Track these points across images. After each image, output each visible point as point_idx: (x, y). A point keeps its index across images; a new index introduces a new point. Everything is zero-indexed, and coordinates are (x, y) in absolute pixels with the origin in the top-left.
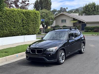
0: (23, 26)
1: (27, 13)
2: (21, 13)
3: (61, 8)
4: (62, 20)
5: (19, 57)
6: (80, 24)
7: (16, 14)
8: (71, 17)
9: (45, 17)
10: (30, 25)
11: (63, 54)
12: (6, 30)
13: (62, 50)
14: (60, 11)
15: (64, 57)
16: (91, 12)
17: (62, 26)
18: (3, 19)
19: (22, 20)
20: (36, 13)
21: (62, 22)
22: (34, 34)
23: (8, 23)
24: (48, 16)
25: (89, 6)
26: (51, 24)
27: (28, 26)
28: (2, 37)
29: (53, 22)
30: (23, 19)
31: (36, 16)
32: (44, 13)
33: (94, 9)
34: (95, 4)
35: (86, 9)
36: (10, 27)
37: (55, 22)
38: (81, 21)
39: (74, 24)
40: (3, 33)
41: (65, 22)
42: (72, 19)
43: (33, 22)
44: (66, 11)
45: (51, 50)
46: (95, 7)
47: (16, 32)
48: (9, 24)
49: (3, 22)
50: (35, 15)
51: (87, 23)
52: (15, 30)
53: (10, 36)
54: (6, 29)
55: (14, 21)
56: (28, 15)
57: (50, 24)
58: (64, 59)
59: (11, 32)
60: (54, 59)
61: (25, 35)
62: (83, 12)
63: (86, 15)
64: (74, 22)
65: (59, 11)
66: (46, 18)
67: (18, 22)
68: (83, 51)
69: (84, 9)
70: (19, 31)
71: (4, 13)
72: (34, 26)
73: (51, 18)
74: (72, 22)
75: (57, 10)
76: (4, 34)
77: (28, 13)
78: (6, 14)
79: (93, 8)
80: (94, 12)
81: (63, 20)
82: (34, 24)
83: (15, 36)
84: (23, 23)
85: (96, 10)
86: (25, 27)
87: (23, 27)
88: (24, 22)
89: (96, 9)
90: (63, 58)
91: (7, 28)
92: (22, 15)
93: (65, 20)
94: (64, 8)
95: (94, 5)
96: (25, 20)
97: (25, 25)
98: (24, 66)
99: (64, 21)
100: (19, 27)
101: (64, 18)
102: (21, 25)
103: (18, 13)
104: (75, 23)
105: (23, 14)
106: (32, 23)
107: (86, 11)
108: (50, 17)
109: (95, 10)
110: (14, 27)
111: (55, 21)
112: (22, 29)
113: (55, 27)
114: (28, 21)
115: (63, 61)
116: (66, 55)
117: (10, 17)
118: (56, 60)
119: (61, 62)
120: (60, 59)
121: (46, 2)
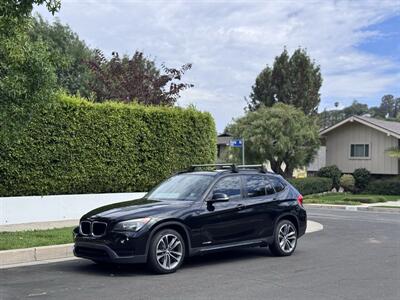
0: (143, 161)
1: (158, 119)
2: (137, 116)
3: (388, 98)
4: (353, 146)
7: (116, 121)
8: (389, 134)
9: (281, 134)
10: (168, 159)
12: (81, 172)
13: (170, 230)
15: (180, 254)
17: (352, 171)
18: (71, 135)
19: (140, 141)
20: (192, 119)
21: (352, 155)
23: (87, 148)
24: (292, 131)
27: (161, 161)
28: (67, 193)
29: (316, 153)
30: (142, 138)
31: (194, 126)
32: (277, 116)
36: (93, 161)
37: (322, 151)
40: (69, 180)
41: (367, 155)
42: (396, 145)
43: (180, 149)
47: (113, 180)
48: (89, 153)
49: (69, 146)
50: (191, 123)
52: (111, 171)
53: (93, 192)
54: (78, 168)
55: (110, 142)
56: (161, 123)
57: (301, 161)
58: (179, 259)
59: (97, 177)
65: (375, 109)
66: (284, 139)
67: (124, 147)
70: (126, 177)
71: (74, 115)
73: (304, 136)
74: (395, 155)
75: (369, 107)
76: (72, 185)
77: (162, 117)
78: (83, 121)
81: (357, 145)
82: (182, 153)
84: (141, 150)
86: (148, 163)
87: (140, 165)
88: (145, 147)
91: (83, 163)
92: (140, 122)
93: (367, 146)
96: (149, 142)
97: (149, 159)
99: (359, 148)
100: (124, 163)
101: (360, 139)
102: (133, 157)
103: (123, 118)
105: (145, 118)
106: (178, 152)
110: (108, 163)
111: (323, 148)
112: (137, 170)
113: (321, 173)
114: (162, 143)
115: (175, 265)
116: (191, 249)
117: (96, 129)
118: (142, 258)
119: (164, 266)
120: (159, 258)
121: (299, 75)
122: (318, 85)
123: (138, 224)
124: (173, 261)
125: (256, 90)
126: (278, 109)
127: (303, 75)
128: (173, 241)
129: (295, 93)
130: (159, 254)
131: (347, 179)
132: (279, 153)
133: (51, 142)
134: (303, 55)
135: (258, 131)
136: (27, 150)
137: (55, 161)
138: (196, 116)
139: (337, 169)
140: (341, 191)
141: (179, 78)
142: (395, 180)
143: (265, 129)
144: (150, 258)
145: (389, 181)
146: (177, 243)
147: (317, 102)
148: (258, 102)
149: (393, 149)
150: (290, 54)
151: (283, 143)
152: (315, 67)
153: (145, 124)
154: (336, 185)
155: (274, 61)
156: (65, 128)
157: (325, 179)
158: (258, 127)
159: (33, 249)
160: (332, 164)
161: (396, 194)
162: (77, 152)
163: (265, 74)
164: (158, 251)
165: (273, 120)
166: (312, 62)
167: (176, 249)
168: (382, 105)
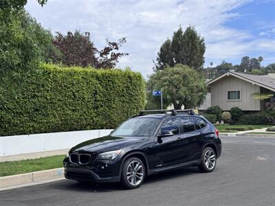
0: (97, 108)
1: (106, 78)
2: (93, 76)
3: (245, 59)
4: (229, 92)
7: (78, 80)
9: (181, 85)
10: (114, 106)
11: (139, 166)
12: (55, 117)
13: (135, 158)
15: (142, 175)
17: (229, 110)
18: (48, 91)
20: (129, 77)
21: (229, 98)
23: (59, 100)
26: (199, 104)
27: (109, 107)
28: (45, 132)
29: (205, 97)
30: (96, 92)
31: (131, 82)
32: (178, 73)
36: (63, 109)
37: (208, 96)
39: (263, 102)
40: (47, 123)
41: (239, 98)
43: (122, 99)
44: (259, 68)
47: (77, 122)
48: (60, 103)
49: (47, 99)
50: (129, 80)
52: (76, 115)
53: (63, 131)
54: (53, 114)
55: (74, 95)
56: (109, 81)
57: (195, 104)
58: (141, 178)
59: (66, 120)
60: (112, 176)
61: (101, 129)
64: (264, 97)
65: (237, 66)
66: (184, 89)
67: (84, 98)
68: (209, 167)
70: (86, 119)
71: (49, 77)
72: (125, 109)
74: (258, 98)
75: (233, 65)
76: (49, 126)
77: (109, 77)
78: (55, 81)
81: (232, 92)
82: (123, 102)
83: (76, 130)
84: (95, 100)
86: (101, 109)
87: (96, 111)
88: (99, 98)
90: (140, 176)
91: (57, 111)
92: (94, 81)
93: (239, 92)
96: (101, 94)
97: (102, 106)
99: (234, 94)
100: (84, 109)
102: (90, 105)
103: (83, 78)
105: (98, 78)
106: (120, 101)
110: (74, 110)
111: (209, 94)
112: (94, 114)
113: (209, 112)
114: (110, 95)
115: (139, 182)
116: (149, 170)
117: (65, 86)
118: (117, 179)
119: (132, 183)
120: (128, 178)
121: (190, 44)
122: (203, 51)
123: (113, 154)
124: (138, 179)
125: (161, 55)
126: (178, 68)
127: (193, 45)
128: (137, 165)
129: (187, 57)
130: (128, 175)
131: (227, 115)
132: (180, 99)
133: (34, 96)
134: (192, 31)
135: (165, 83)
136: (17, 102)
137: (37, 110)
138: (132, 75)
139: (219, 108)
140: (222, 123)
141: (117, 48)
142: (258, 114)
143: (170, 82)
144: (123, 178)
145: (254, 115)
146: (140, 167)
147: (202, 62)
148: (162, 64)
149: (256, 94)
150: (184, 31)
151: (183, 92)
152: (201, 39)
153: (98, 82)
154: (219, 119)
155: (173, 35)
156: (43, 86)
157: (212, 115)
158: (165, 81)
159: (30, 173)
160: (216, 105)
161: (259, 124)
162: (52, 103)
163: (167, 45)
164: (128, 173)
165: (175, 76)
166: (198, 35)
167: (139, 171)
168: (242, 63)
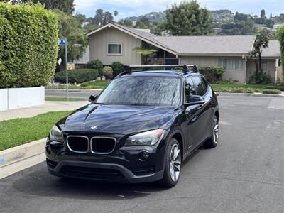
0: (6, 58)
1: (18, 16)
2: (1, 13)
3: (99, 11)
4: (109, 45)
5: (9, 161)
6: (160, 58)
8: (136, 37)
10: (28, 56)
11: (177, 152)
13: (174, 140)
14: (94, 21)
15: (180, 163)
16: (186, 26)
17: (111, 64)
19: (4, 38)
20: (45, 18)
21: (109, 52)
22: (39, 86)
24: (68, 33)
25: (183, 10)
26: (78, 58)
27: (22, 57)
29: (85, 50)
30: (6, 35)
31: (47, 25)
33: (196, 18)
34: (198, 6)
35: (174, 17)
37: (88, 49)
38: (163, 50)
39: (144, 58)
41: (120, 52)
42: (140, 45)
43: (37, 47)
45: (140, 141)
46: (197, 13)
50: (45, 23)
51: (180, 57)
56: (21, 21)
57: (75, 57)
58: (179, 167)
60: (154, 171)
61: (10, 87)
62: (167, 26)
63: (175, 35)
64: (146, 52)
65: (91, 19)
68: (216, 140)
69: (168, 17)
72: (41, 60)
73: (78, 37)
74: (140, 52)
77: (21, 15)
79: (194, 16)
80: (195, 27)
81: (113, 45)
82: (39, 51)
84: (5, 47)
85: (201, 23)
86: (11, 61)
87: (5, 62)
88: (9, 44)
89: (201, 19)
90: (178, 164)
92: (3, 20)
93: (120, 45)
94: (108, 13)
95: (194, 9)
96: (12, 39)
97: (12, 56)
98: (45, 199)
99: (115, 48)
101: (115, 40)
104: (147, 56)
105: (7, 16)
106: (35, 50)
107: (174, 22)
108: (74, 34)
109: (198, 23)
111: (89, 46)
112: (3, 67)
113: (89, 66)
114: (23, 40)
116: (184, 155)
118: (160, 175)
124: (176, 170)
131: (108, 70)
139: (100, 62)
140: (104, 78)
149: (138, 48)
154: (101, 74)
157: (94, 70)
160: (95, 59)
168: (96, 16)
